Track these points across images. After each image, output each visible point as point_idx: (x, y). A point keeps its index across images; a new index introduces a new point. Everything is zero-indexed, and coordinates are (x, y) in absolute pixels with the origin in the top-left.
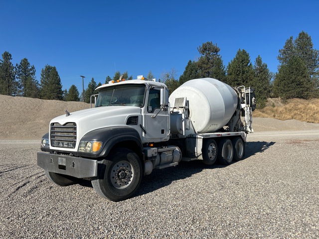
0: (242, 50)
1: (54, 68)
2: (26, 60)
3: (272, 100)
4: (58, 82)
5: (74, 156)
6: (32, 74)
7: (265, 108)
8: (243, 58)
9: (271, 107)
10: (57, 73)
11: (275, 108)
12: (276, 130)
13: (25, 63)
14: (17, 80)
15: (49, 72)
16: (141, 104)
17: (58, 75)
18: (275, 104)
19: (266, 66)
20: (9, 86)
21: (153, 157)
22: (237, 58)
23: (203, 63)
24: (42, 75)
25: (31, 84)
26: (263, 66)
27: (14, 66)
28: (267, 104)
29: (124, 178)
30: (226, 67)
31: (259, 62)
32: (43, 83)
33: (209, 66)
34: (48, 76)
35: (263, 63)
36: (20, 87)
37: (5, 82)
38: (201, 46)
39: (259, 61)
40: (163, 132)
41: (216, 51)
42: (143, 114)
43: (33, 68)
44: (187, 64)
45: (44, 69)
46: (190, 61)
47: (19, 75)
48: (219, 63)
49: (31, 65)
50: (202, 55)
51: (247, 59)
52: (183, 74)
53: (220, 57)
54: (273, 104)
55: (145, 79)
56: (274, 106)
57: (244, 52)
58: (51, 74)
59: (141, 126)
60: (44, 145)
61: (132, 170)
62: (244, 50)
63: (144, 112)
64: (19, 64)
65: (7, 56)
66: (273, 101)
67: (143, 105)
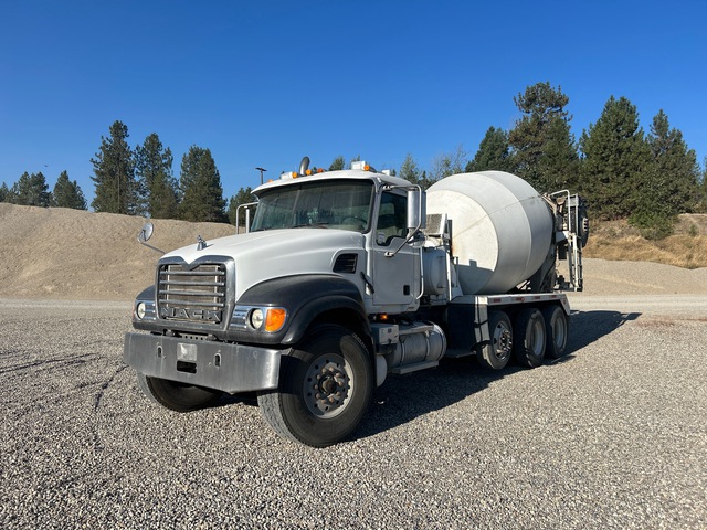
0: (617, 99)
1: (208, 153)
2: (155, 136)
3: (692, 219)
4: (215, 182)
5: (217, 340)
6: (165, 165)
7: (670, 238)
8: (619, 118)
9: (687, 236)
10: (212, 161)
11: (697, 238)
12: (664, 292)
13: (154, 142)
14: (137, 178)
15: (197, 160)
16: (362, 226)
17: (214, 167)
18: (699, 227)
19: (680, 135)
20: (121, 191)
21: (391, 346)
22: (605, 119)
23: (527, 131)
24: (183, 167)
25: (163, 187)
26: (673, 135)
27: (133, 149)
28: (678, 227)
29: (334, 391)
30: (577, 141)
31: (660, 126)
32: (184, 183)
33: (539, 139)
34: (196, 168)
35: (670, 129)
36: (143, 193)
37: (114, 182)
38: (523, 94)
39: (660, 124)
40: (407, 290)
41: (558, 103)
42: (367, 249)
43: (168, 153)
44: (484, 136)
45: (187, 155)
46: (492, 129)
47: (141, 168)
48: (561, 132)
49: (165, 147)
50: (526, 114)
51: (632, 120)
52: (473, 158)
53: (568, 117)
54: (693, 227)
55: (371, 169)
56: (693, 233)
57: (624, 103)
58: (202, 164)
59: (363, 276)
60: (142, 315)
61: (350, 374)
62: (623, 99)
63: (371, 245)
64: (142, 146)
65: (119, 130)
66: (695, 221)
67: (366, 227)
